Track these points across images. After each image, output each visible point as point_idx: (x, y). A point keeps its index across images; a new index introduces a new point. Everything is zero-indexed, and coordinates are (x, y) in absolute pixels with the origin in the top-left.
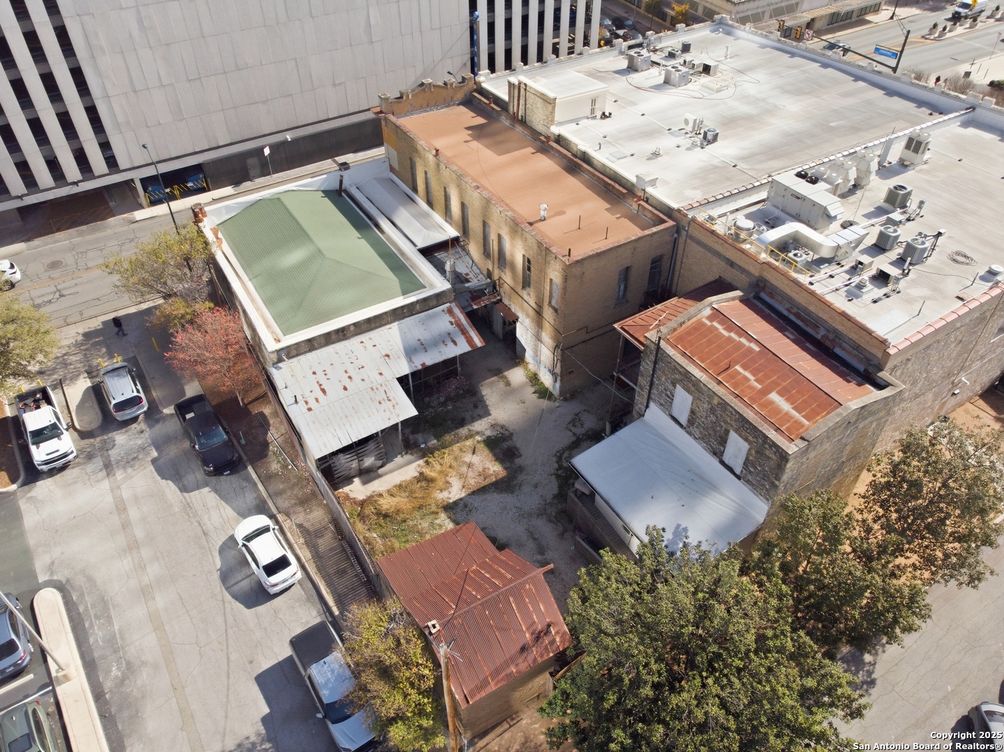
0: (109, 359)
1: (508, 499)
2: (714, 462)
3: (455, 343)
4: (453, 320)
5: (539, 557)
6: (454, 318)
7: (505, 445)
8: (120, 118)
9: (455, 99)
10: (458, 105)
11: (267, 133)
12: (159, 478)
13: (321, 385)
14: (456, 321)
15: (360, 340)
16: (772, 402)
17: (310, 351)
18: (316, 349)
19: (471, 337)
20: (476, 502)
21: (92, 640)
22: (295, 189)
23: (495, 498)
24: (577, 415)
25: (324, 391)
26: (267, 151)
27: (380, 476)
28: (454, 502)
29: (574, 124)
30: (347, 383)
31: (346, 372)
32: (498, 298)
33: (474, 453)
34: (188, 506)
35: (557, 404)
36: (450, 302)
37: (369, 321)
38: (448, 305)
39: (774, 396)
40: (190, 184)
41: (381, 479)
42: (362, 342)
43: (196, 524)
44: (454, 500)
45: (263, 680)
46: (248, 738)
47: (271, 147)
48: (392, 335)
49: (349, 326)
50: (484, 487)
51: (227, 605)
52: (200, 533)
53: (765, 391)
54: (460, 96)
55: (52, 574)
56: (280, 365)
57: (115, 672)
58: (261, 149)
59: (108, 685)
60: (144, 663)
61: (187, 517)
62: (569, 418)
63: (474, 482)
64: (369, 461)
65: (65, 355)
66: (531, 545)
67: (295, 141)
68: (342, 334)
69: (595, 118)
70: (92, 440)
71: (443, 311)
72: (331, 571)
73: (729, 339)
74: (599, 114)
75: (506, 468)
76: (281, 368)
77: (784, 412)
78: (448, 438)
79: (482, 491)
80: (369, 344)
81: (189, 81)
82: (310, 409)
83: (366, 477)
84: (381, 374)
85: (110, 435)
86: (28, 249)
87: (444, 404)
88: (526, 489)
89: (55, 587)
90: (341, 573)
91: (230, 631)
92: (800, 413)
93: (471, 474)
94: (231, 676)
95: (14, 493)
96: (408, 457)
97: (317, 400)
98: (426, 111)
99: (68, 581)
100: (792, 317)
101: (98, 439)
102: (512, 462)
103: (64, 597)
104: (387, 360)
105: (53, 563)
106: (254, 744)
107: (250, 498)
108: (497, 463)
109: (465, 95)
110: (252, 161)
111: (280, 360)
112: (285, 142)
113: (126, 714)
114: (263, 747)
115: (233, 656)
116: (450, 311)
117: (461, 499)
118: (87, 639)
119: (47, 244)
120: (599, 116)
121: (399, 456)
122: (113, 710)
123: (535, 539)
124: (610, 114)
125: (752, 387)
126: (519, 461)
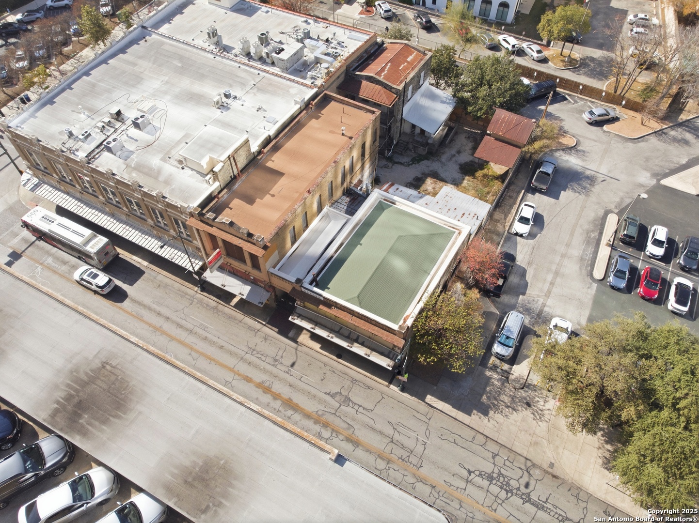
0: (491, 378)
2: (420, 90)
3: (398, 188)
12: (528, 285)
16: (411, 60)
23: (443, 175)
25: (463, 214)
30: (452, 210)
31: (448, 212)
33: (427, 189)
34: (529, 263)
39: (409, 59)
43: (533, 254)
44: (453, 186)
45: (557, 197)
51: (548, 222)
52: (535, 249)
53: (408, 62)
55: (591, 284)
57: (593, 235)
59: (597, 234)
60: (583, 230)
61: (534, 259)
63: (441, 184)
66: (454, 159)
72: (512, 200)
79: (442, 180)
84: (438, 202)
85: (529, 326)
88: (431, 169)
90: (510, 197)
97: (470, 214)
99: (588, 276)
100: (360, 62)
102: (422, 178)
103: (593, 271)
104: (429, 203)
105: (588, 288)
108: (426, 182)
113: (597, 223)
115: (559, 209)
122: (599, 227)
125: (407, 65)
126: (420, 176)
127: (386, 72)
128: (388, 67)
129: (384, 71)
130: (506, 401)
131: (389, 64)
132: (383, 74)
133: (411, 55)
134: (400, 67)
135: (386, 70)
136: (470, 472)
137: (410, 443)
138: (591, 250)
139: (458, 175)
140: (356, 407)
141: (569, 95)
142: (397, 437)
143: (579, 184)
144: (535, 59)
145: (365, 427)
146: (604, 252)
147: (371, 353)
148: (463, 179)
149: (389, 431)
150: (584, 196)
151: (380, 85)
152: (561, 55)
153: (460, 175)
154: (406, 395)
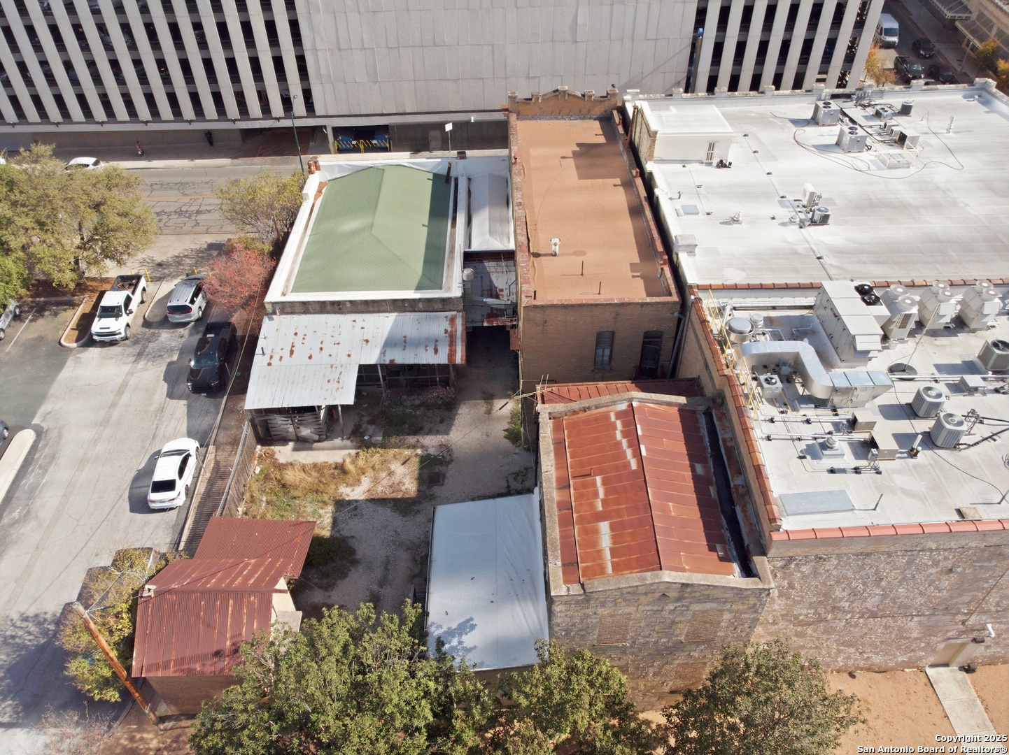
1: (397, 521)
3: (436, 351)
4: (449, 329)
5: (375, 588)
6: (452, 327)
7: (437, 469)
8: (323, 71)
9: (592, 112)
10: (595, 119)
11: (452, 110)
12: (162, 378)
13: (293, 346)
14: (451, 331)
15: (354, 319)
16: (596, 532)
17: (304, 313)
18: (311, 313)
19: (455, 351)
20: (368, 509)
21: (23, 482)
22: (406, 165)
23: (386, 513)
24: (526, 469)
25: (292, 352)
26: (449, 127)
27: (311, 449)
28: (349, 501)
29: (681, 165)
30: (316, 353)
31: (322, 343)
32: (514, 323)
33: (403, 464)
34: (162, 409)
35: (517, 451)
36: (458, 311)
37: (366, 302)
38: (455, 313)
39: (604, 527)
40: (374, 142)
41: (310, 452)
42: (354, 321)
43: (155, 426)
44: (351, 499)
46: (46, 613)
47: (455, 124)
48: (384, 323)
49: (345, 301)
50: (384, 500)
51: (120, 501)
52: (151, 436)
53: (601, 517)
54: (599, 110)
55: (43, 421)
56: (274, 316)
57: (16, 515)
58: (442, 125)
59: (4, 521)
60: (37, 517)
61: (153, 418)
62: (516, 469)
63: (382, 490)
64: (306, 432)
65: (185, 256)
66: (378, 573)
67: (477, 123)
68: (337, 307)
69: (710, 164)
70: (147, 330)
71: (446, 317)
73: (620, 443)
74: (716, 161)
75: (419, 491)
76: (273, 319)
77: (598, 548)
78: (393, 440)
79: (382, 501)
80: (359, 324)
81: (388, 48)
82: (269, 364)
83: (300, 445)
84: (349, 356)
85: (160, 331)
86: (231, 165)
87: (418, 407)
89: (35, 431)
91: (106, 522)
92: (613, 557)
93: (385, 482)
94: (77, 559)
95: (70, 350)
96: (347, 442)
97: (281, 358)
98: (557, 119)
99: (47, 430)
101: (152, 331)
102: (429, 487)
103: (34, 442)
104: (364, 345)
106: (45, 620)
107: (205, 422)
108: (415, 483)
109: (606, 111)
110: (434, 134)
111: (274, 313)
112: (468, 123)
114: (49, 626)
115: (91, 544)
116: (452, 320)
117: (357, 501)
118: (22, 479)
119: (245, 164)
120: (715, 164)
121: (340, 438)
123: (386, 569)
124: (730, 164)
125: (592, 506)
126: (436, 490)
127: (619, 436)
128: (629, 452)
129: (625, 434)
131: (634, 466)
132: (619, 424)
133: (614, 552)
134: (604, 483)
135: (624, 442)
139: (351, 528)
143: (20, 647)
148: (335, 522)
150: (15, 616)
153: (345, 533)
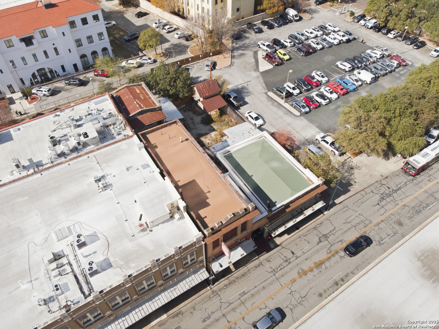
20: (208, 132)
25: (249, 132)
30: (243, 135)
39: (138, 92)
45: (247, 103)
53: (140, 93)
93: (209, 138)
105: (302, 120)
113: (270, 100)
122: (273, 100)
125: (142, 95)
128: (138, 102)
129: (140, 105)
130: (348, 175)
134: (141, 98)
135: (140, 103)
136: (378, 204)
137: (357, 220)
138: (283, 109)
140: (331, 234)
141: (187, 66)
142: (353, 224)
143: (244, 93)
144: (151, 63)
145: (343, 234)
146: (287, 106)
147: (313, 208)
148: (212, 126)
149: (349, 226)
150: (252, 95)
151: (148, 112)
152: (157, 55)
153: (208, 126)
154: (331, 210)
